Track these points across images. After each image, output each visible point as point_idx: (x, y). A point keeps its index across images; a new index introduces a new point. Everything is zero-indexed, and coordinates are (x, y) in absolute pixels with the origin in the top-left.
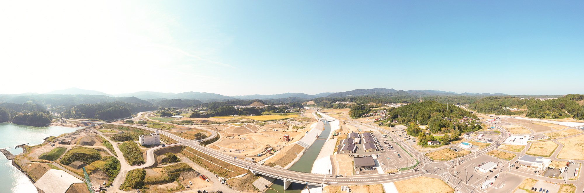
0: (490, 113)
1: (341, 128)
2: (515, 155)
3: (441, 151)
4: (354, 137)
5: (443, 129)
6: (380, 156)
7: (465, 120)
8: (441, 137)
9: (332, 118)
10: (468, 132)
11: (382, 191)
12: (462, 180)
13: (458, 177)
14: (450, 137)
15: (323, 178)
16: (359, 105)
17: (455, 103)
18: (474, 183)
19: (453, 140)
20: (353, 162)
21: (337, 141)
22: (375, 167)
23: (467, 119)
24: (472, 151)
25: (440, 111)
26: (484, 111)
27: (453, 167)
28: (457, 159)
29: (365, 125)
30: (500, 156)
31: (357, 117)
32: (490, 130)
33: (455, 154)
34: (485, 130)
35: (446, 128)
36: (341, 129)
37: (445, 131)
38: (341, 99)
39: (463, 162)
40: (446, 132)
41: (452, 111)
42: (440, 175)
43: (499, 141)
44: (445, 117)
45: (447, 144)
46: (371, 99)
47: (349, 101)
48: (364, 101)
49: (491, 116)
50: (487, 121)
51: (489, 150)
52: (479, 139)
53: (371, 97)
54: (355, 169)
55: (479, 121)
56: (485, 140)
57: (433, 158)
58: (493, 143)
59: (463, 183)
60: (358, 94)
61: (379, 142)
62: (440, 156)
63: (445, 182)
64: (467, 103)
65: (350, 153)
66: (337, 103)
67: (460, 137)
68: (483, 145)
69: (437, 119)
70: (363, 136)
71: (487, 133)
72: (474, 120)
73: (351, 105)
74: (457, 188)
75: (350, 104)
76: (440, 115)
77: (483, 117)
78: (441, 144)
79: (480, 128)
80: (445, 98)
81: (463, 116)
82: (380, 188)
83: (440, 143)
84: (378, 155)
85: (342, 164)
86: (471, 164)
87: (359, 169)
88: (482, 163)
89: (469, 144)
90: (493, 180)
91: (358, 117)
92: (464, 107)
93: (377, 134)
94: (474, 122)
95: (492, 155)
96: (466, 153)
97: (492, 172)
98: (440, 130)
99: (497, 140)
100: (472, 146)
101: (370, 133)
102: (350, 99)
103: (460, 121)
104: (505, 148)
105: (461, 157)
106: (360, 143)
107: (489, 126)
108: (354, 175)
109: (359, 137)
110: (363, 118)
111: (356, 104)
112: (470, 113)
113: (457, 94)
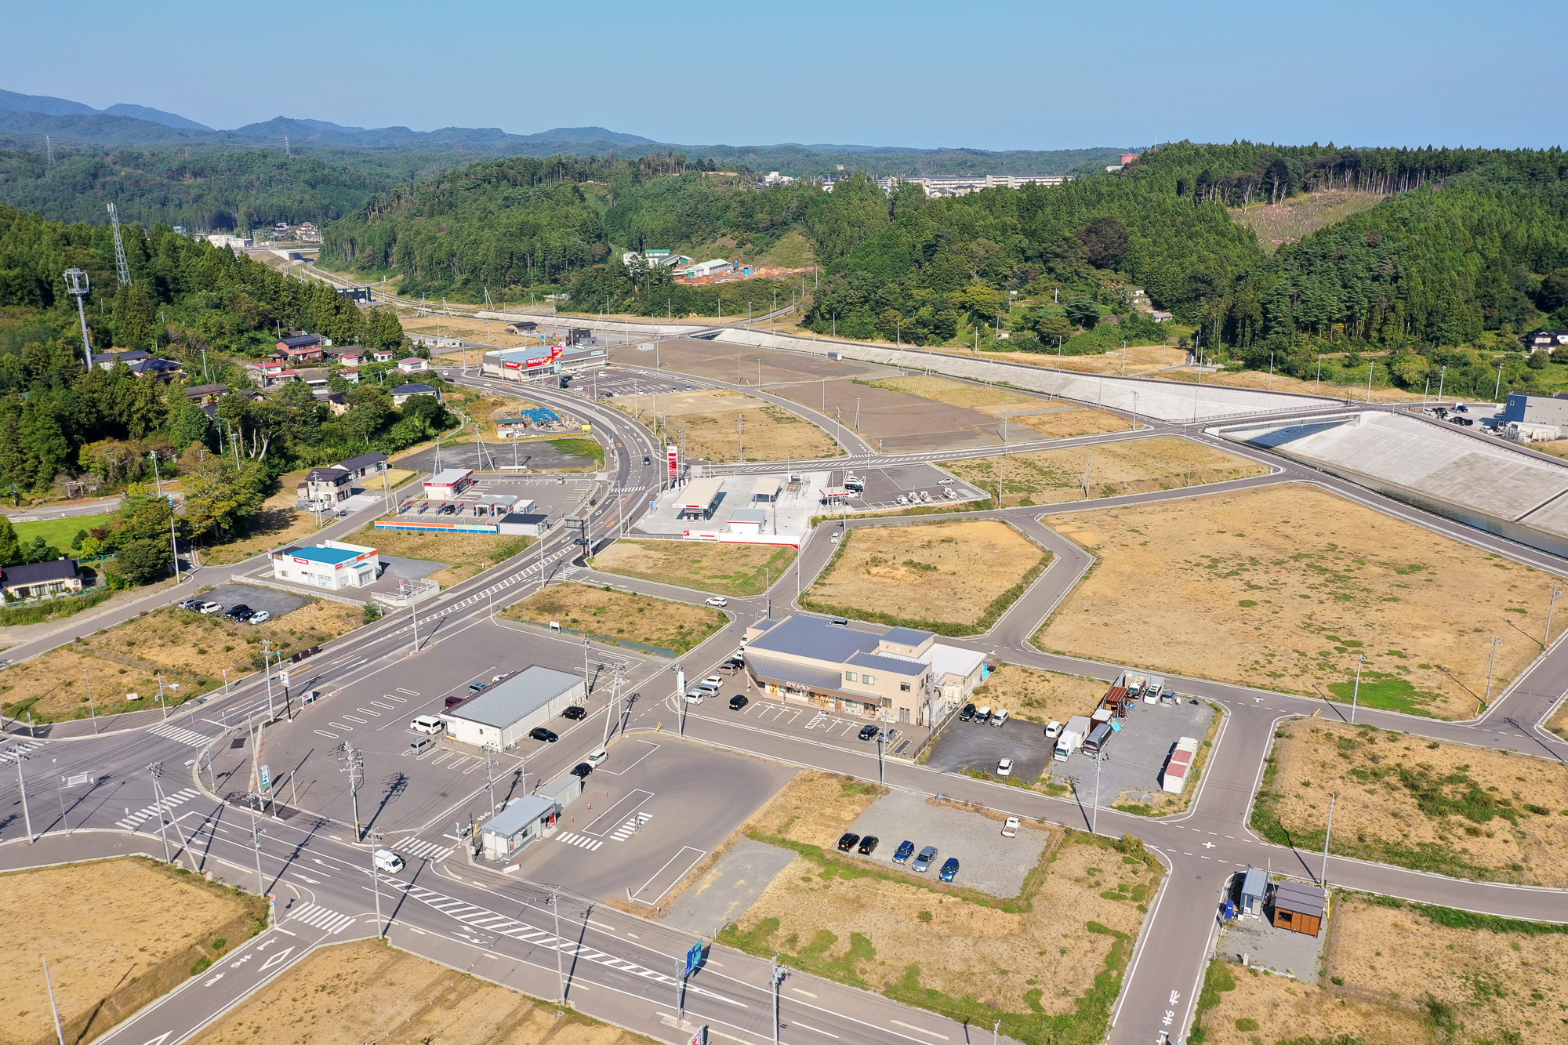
0: (513, 300)
2: (723, 618)
3: (113, 636)
5: (101, 452)
7: (298, 364)
8: (96, 526)
10: (334, 458)
12: (319, 824)
13: (282, 812)
14: (180, 512)
17: (187, 212)
18: (418, 830)
19: (210, 538)
23: (315, 352)
24: (382, 600)
25: (44, 293)
26: (459, 278)
27: (238, 743)
28: (267, 678)
30: (610, 625)
32: (517, 433)
33: (242, 647)
34: (479, 438)
35: (133, 445)
37: (122, 470)
39: (316, 695)
40: (138, 479)
41: (166, 290)
42: (125, 828)
43: (593, 518)
44: (109, 345)
45: (157, 572)
49: (522, 326)
50: (488, 368)
51: (519, 585)
52: (431, 512)
55: (424, 366)
56: (482, 511)
57: (40, 708)
58: (548, 533)
59: (335, 838)
62: (101, 680)
63: (179, 864)
64: (308, 216)
67: (273, 504)
68: (468, 549)
69: (27, 371)
71: (500, 455)
72: (382, 358)
74: (290, 885)
76: (55, 333)
77: (460, 333)
78: (101, 578)
79: (440, 420)
80: (82, 164)
81: (279, 331)
83: (87, 576)
86: (386, 701)
88: (472, 681)
89: (351, 554)
90: (565, 790)
92: (285, 254)
94: (377, 373)
95: (545, 618)
96: (339, 624)
97: (552, 737)
98: (72, 465)
99: (583, 512)
100: (384, 565)
103: (255, 372)
104: (642, 568)
105: (296, 659)
107: (511, 407)
112: (340, 303)
113: (203, 132)
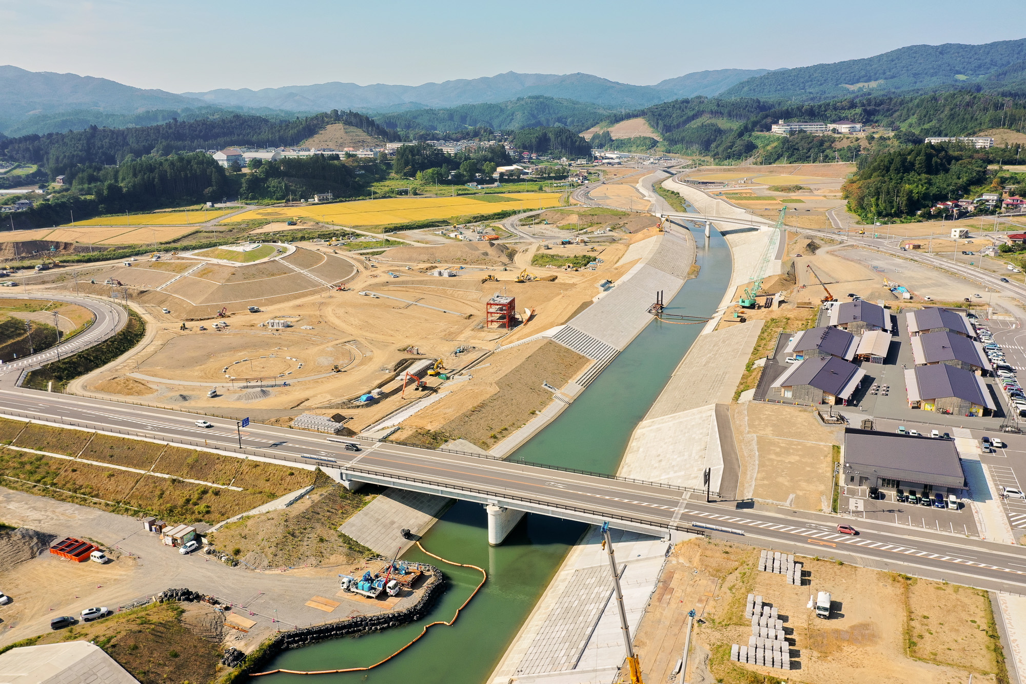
1: (788, 268)
4: (861, 323)
6: (1004, 446)
9: (740, 213)
11: (986, 628)
15: (675, 504)
16: (910, 146)
20: (836, 448)
21: (761, 338)
22: (965, 500)
29: (937, 262)
31: (890, 214)
36: (790, 278)
38: (807, 106)
46: (998, 106)
47: (853, 121)
48: (952, 117)
53: (1004, 95)
54: (842, 483)
60: (915, 75)
61: (1009, 369)
65: (824, 403)
66: (779, 130)
70: (911, 323)
73: (864, 143)
75: (855, 135)
82: (972, 608)
84: (996, 441)
85: (778, 450)
87: (865, 488)
91: (898, 214)
93: (1005, 323)
101: (963, 315)
102: (858, 110)
106: (891, 357)
108: (835, 510)
109: (889, 325)
110: (932, 222)
111: (897, 137)
